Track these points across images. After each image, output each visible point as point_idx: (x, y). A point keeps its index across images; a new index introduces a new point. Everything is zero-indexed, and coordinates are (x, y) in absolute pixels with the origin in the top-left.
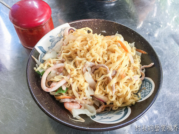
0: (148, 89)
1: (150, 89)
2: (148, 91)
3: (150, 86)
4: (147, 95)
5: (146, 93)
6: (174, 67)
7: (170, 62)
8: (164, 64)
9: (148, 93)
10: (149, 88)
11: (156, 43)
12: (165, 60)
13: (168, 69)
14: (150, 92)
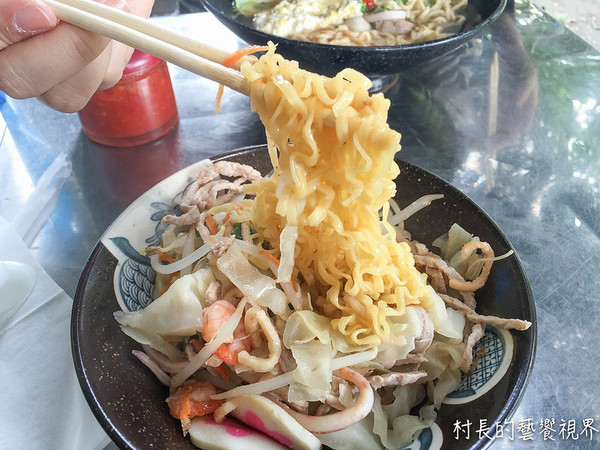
0: (493, 356)
1: (500, 353)
2: (493, 361)
3: (499, 345)
4: (491, 376)
5: (488, 371)
6: (578, 300)
7: (567, 284)
8: (545, 291)
9: (493, 369)
10: (497, 350)
11: (516, 222)
12: (548, 278)
13: (560, 306)
14: (499, 364)
